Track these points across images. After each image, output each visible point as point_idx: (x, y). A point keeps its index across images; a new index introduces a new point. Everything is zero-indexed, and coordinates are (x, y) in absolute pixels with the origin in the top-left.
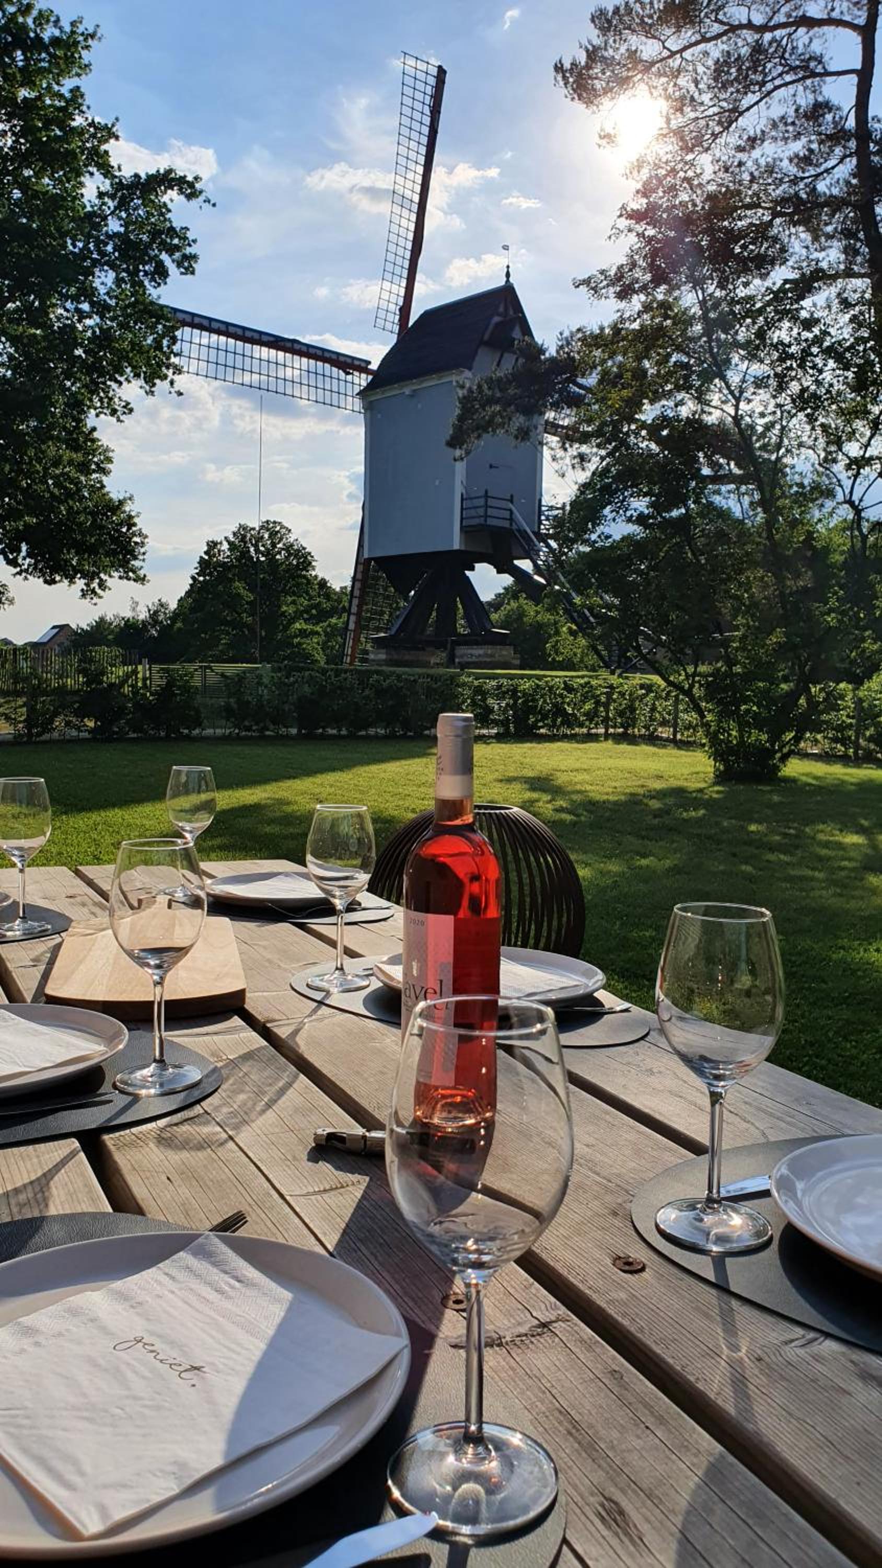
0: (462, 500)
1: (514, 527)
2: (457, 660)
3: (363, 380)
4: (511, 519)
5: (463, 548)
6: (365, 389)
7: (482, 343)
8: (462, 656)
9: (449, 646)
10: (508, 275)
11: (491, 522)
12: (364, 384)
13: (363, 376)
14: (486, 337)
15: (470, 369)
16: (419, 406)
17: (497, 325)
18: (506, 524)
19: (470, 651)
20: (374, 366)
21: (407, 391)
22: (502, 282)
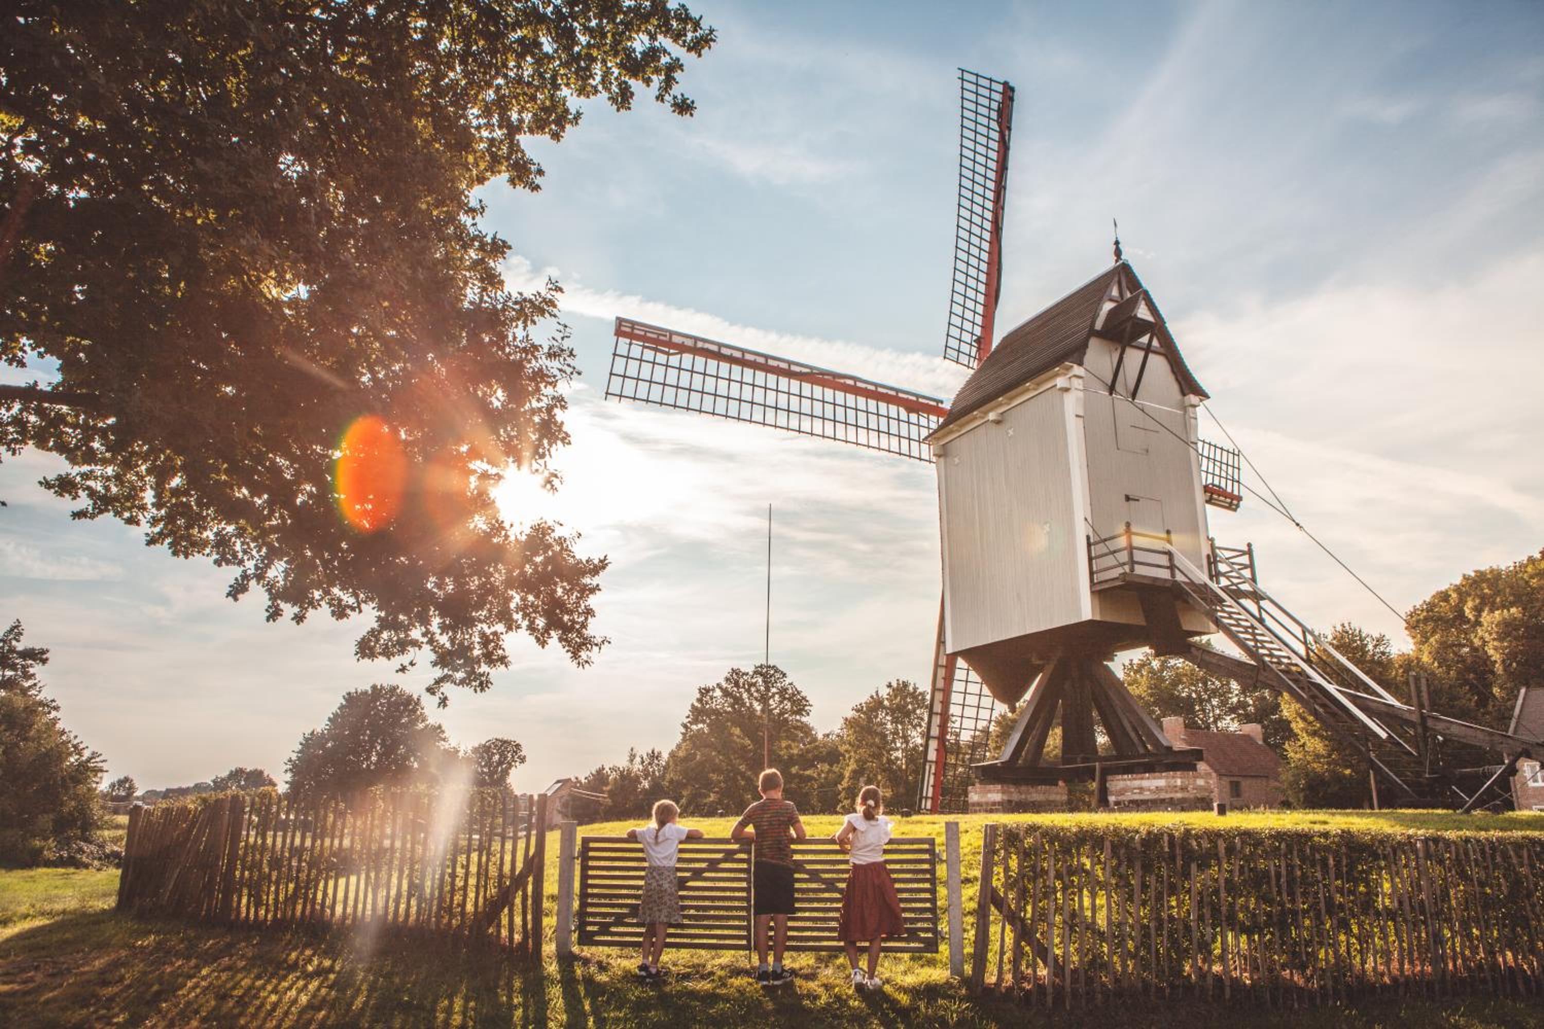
0: (1089, 545)
1: (1179, 577)
2: (1112, 799)
3: (934, 422)
4: (1172, 567)
5: (1098, 618)
6: (936, 431)
7: (1093, 333)
8: (1122, 792)
9: (1097, 774)
10: (1118, 253)
11: (1140, 570)
12: (934, 426)
13: (933, 418)
14: (1099, 325)
15: (1080, 364)
16: (1011, 432)
17: (1111, 313)
18: (1165, 574)
19: (1137, 783)
20: (947, 406)
21: (992, 416)
22: (1110, 263)
